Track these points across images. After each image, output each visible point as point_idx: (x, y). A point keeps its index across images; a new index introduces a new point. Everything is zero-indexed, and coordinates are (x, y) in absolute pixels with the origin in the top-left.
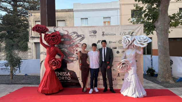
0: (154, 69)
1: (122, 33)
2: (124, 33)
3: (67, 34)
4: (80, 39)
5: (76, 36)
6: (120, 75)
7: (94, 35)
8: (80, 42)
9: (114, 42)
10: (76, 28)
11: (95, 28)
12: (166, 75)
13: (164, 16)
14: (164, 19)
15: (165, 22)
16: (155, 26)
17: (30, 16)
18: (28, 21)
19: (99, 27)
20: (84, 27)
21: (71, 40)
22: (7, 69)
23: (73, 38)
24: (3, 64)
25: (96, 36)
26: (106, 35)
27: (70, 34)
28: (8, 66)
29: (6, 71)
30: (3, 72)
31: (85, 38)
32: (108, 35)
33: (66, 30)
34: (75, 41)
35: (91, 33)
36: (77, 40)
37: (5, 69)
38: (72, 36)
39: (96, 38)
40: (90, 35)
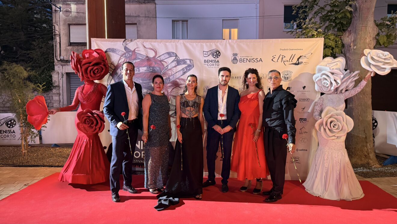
1: (277, 58)
2: (281, 57)
3: (154, 57)
4: (183, 69)
5: (173, 61)
7: (215, 61)
8: (183, 75)
10: (173, 42)
11: (217, 44)
12: (363, 150)
13: (366, 22)
14: (364, 28)
15: (367, 36)
16: (342, 43)
17: (57, 11)
18: (53, 23)
19: (225, 43)
20: (191, 43)
21: (163, 71)
22: (12, 131)
23: (167, 66)
24: (2, 120)
25: (218, 63)
26: (240, 60)
27: (160, 56)
28: (12, 126)
29: (10, 136)
30: (3, 140)
31: (194, 66)
32: (244, 61)
33: (152, 48)
34: (172, 73)
35: (208, 56)
36: (175, 71)
37: (6, 132)
38: (165, 60)
39: (218, 67)
40: (206, 61)
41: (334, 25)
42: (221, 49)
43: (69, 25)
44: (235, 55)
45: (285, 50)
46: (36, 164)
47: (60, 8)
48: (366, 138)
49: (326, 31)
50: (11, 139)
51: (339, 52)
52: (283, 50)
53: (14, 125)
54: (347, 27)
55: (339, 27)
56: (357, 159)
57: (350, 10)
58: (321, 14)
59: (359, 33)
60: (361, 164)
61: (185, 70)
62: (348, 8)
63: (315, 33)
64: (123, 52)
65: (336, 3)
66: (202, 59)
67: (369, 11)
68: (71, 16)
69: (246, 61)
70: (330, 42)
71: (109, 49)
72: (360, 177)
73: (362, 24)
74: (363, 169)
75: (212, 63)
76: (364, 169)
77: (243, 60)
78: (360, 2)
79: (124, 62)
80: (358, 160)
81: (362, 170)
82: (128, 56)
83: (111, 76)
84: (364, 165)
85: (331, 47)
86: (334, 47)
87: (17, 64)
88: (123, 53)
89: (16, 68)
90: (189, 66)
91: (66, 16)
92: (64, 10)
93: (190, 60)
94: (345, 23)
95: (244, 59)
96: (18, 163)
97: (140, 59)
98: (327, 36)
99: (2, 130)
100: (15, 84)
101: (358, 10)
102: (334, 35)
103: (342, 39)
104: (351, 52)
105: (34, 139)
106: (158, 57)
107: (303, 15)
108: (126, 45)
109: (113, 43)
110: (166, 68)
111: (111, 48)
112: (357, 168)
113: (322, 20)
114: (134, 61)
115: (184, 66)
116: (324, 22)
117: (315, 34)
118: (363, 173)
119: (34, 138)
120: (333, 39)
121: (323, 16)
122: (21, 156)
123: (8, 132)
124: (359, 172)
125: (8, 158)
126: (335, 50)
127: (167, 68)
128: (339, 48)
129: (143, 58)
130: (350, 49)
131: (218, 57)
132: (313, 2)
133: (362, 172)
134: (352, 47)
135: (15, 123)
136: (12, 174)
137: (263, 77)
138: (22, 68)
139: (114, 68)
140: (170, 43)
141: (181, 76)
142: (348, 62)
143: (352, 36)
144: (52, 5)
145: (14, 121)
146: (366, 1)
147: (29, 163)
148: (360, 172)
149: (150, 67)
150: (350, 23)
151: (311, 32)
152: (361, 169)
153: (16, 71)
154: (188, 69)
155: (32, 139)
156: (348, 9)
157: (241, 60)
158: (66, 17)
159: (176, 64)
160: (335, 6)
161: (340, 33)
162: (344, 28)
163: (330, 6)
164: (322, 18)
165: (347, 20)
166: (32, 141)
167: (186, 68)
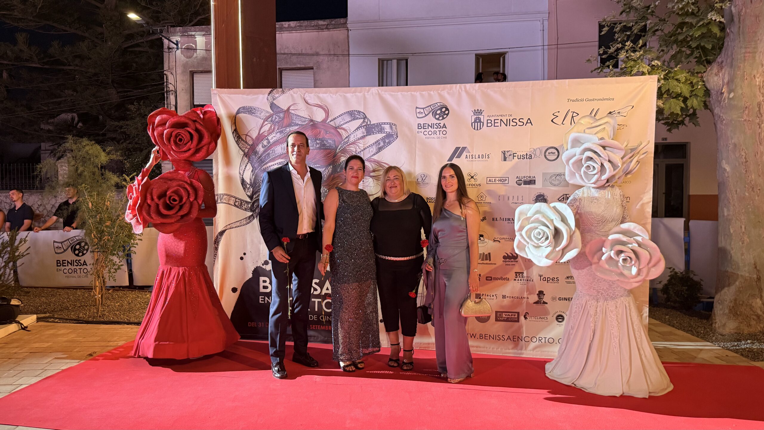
0: (696, 278)
1: (561, 116)
2: (570, 114)
3: (324, 121)
4: (377, 142)
5: (358, 128)
6: (545, 299)
7: (438, 126)
8: (377, 153)
9: (523, 157)
10: (360, 93)
11: (442, 93)
12: (753, 304)
13: (753, 43)
14: (749, 56)
15: (756, 71)
16: (706, 87)
17: (171, 48)
18: (163, 72)
19: (459, 91)
20: (393, 92)
21: (339, 147)
22: (82, 262)
23: (347, 137)
24: (65, 243)
25: (444, 129)
26: (487, 123)
27: (334, 119)
28: (83, 252)
29: (78, 271)
30: (67, 277)
31: (397, 136)
32: (496, 125)
33: (319, 105)
34: (356, 151)
35: (426, 115)
36: (362, 146)
37: (71, 264)
38: (344, 126)
39: (444, 136)
40: (421, 126)
41: (688, 52)
42: (451, 103)
43: (192, 73)
44: (478, 112)
45: (576, 100)
46: (116, 319)
47: (177, 44)
48: (759, 279)
49: (672, 64)
50: (80, 277)
51: (699, 105)
52: (573, 101)
53: (85, 252)
54: (715, 54)
55: (698, 56)
56: (739, 322)
57: (718, 20)
58: (662, 31)
59: (739, 67)
60: (749, 334)
61: (382, 144)
62: (713, 16)
63: (646, 68)
64: (268, 112)
65: (689, 9)
66: (414, 122)
67: (759, 22)
68: (196, 57)
69: (499, 124)
70: (678, 86)
71: (244, 108)
72: (744, 359)
73: (745, 48)
74: (751, 343)
75: (433, 130)
76: (754, 344)
77: (493, 123)
78: (740, 4)
79: (269, 130)
80: (742, 325)
81: (751, 345)
82: (277, 120)
83: (246, 156)
84: (755, 335)
85: (681, 96)
86: (689, 97)
87: (91, 141)
88: (268, 115)
89: (87, 148)
90: (389, 136)
91: (187, 58)
92: (183, 47)
93: (391, 125)
94: (709, 47)
95: (496, 121)
96: (86, 318)
97: (297, 125)
98: (672, 75)
99: (65, 260)
100: (85, 176)
101: (736, 19)
102: (688, 73)
103: (705, 79)
104: (724, 104)
105: (114, 274)
106: (330, 121)
107: (623, 35)
108: (274, 100)
109: (250, 97)
110: (345, 141)
111: (246, 105)
112: (739, 340)
113: (663, 43)
114: (288, 130)
115: (380, 136)
116: (667, 47)
117: (645, 70)
118: (750, 351)
119: (114, 272)
120: (686, 80)
121: (666, 37)
122: (94, 306)
123: (75, 264)
124: (742, 349)
125: (70, 308)
126: (692, 101)
127: (348, 140)
128: (699, 98)
129: (304, 124)
130: (722, 98)
131: (443, 118)
132: (644, 10)
133: (750, 349)
134: (725, 94)
135: (86, 247)
136: (72, 336)
137: (535, 155)
138: (99, 147)
139: (252, 143)
140: (353, 93)
141: (374, 154)
142: (719, 125)
143: (725, 73)
144: (163, 38)
145: (86, 244)
146: (751, 2)
147: (103, 318)
148: (744, 349)
149: (316, 140)
150: (721, 49)
151: (637, 66)
152: (748, 343)
153: (87, 152)
154: (387, 141)
155: (111, 275)
156: (713, 19)
157: (489, 121)
158: (187, 60)
159: (363, 133)
160: (687, 14)
161: (701, 68)
162: (708, 58)
163: (678, 14)
164: (663, 40)
165: (714, 42)
166: (111, 278)
167: (383, 139)
